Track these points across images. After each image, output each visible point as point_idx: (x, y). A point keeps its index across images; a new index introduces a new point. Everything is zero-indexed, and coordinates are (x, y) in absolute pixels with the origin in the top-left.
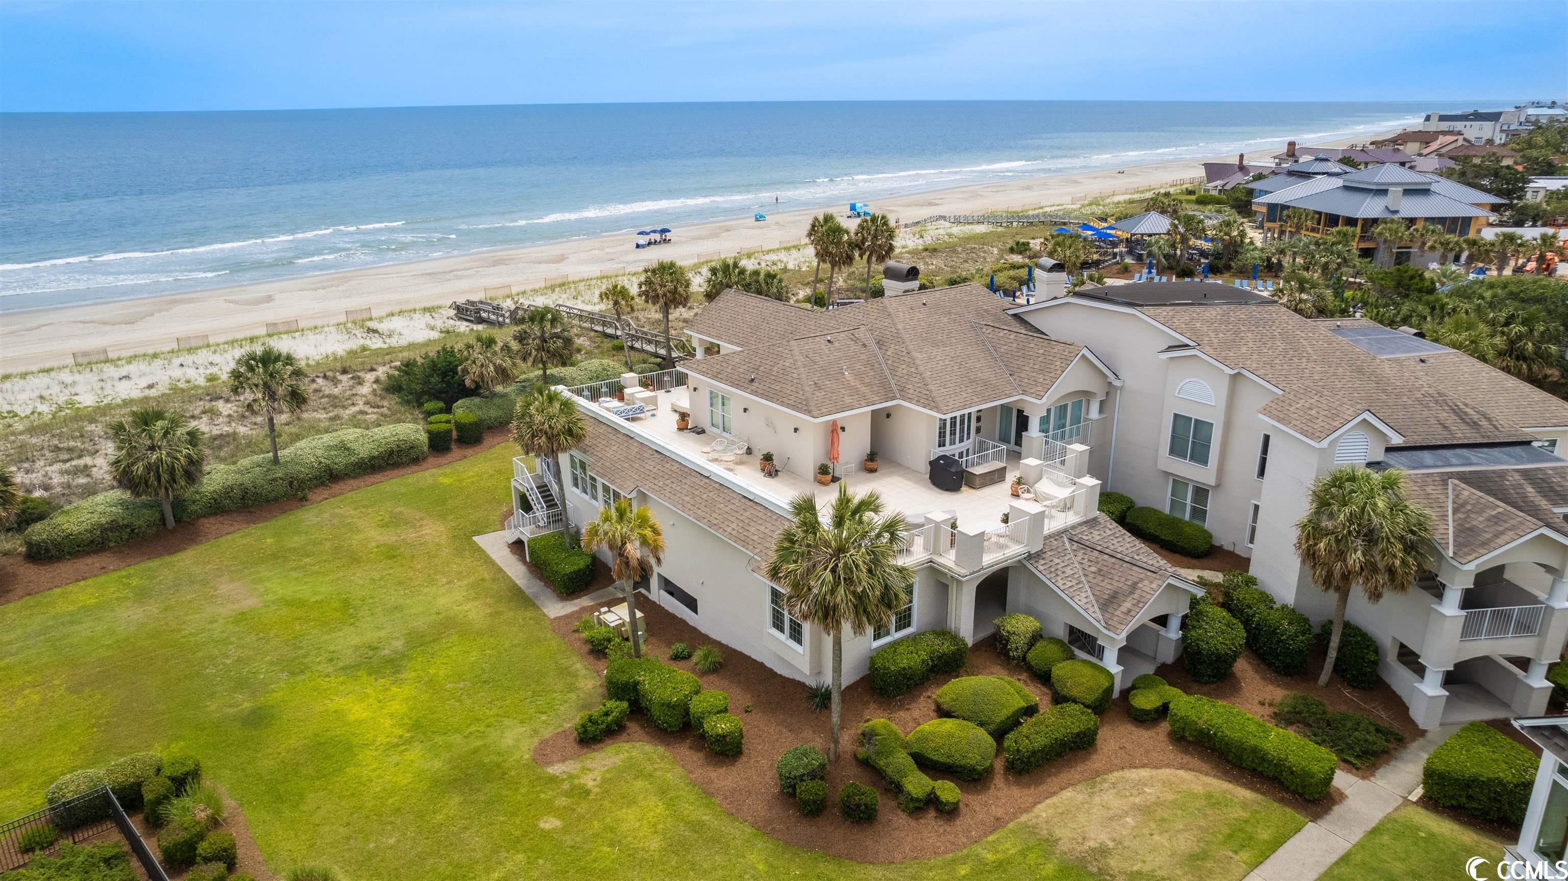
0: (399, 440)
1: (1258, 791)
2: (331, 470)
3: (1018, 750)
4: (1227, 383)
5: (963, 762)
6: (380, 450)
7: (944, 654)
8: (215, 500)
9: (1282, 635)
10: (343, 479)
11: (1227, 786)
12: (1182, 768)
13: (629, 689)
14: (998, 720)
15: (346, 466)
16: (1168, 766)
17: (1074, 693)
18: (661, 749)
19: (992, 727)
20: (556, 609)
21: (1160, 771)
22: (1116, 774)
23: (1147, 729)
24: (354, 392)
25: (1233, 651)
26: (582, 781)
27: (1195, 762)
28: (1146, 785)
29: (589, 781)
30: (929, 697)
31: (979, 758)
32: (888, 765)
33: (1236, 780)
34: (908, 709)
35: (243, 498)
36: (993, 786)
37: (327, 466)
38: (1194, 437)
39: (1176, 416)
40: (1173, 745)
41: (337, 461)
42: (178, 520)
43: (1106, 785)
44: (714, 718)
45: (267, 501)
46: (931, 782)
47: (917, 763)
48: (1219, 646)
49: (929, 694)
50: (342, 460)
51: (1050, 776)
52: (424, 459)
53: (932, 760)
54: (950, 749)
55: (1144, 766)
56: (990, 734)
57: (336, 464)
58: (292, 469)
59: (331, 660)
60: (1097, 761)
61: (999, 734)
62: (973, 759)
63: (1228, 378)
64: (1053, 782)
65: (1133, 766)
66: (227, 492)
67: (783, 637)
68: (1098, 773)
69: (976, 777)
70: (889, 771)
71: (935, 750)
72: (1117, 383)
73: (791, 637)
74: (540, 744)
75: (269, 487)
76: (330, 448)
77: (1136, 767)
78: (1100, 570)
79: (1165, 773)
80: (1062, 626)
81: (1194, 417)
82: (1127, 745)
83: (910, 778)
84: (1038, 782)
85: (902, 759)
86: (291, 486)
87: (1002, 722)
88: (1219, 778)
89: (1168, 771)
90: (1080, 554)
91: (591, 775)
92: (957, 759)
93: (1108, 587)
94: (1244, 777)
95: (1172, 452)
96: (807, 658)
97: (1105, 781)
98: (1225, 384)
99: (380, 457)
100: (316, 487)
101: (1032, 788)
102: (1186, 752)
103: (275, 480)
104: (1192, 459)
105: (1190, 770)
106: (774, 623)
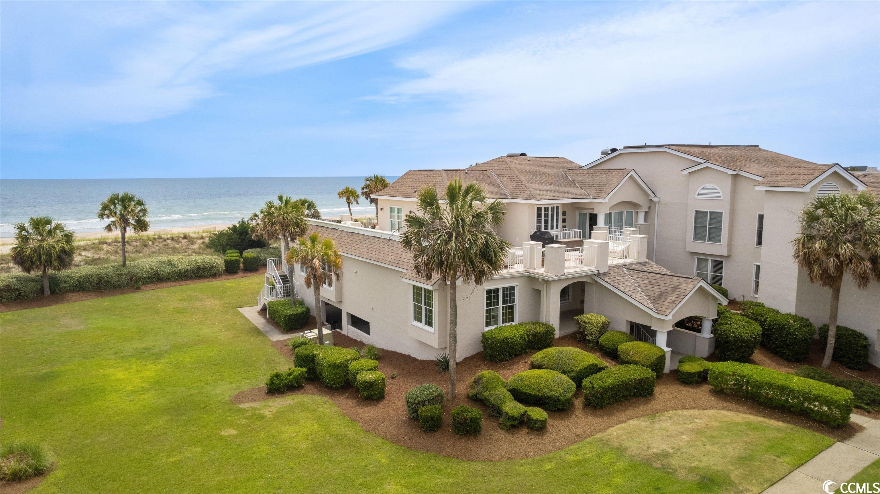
0: (204, 262)
1: (789, 422)
2: (159, 275)
3: (593, 388)
4: (730, 181)
5: (550, 394)
6: (192, 266)
7: (537, 333)
8: (80, 282)
9: (790, 329)
10: (166, 281)
11: (761, 419)
12: (723, 409)
13: (309, 360)
14: (577, 369)
15: (169, 273)
16: (712, 408)
17: (635, 359)
18: (326, 398)
19: (572, 374)
20: (278, 337)
21: (706, 411)
22: (671, 412)
23: (693, 388)
24: (188, 247)
25: (754, 338)
26: (262, 412)
27: (733, 406)
28: (696, 418)
29: (267, 413)
30: (526, 362)
31: (562, 391)
32: (491, 395)
33: (770, 416)
34: (510, 369)
35: (98, 283)
36: (574, 416)
37: (157, 271)
38: (710, 224)
39: (697, 212)
40: (714, 397)
41: (163, 270)
42: (52, 292)
43: (664, 418)
44: (365, 373)
45: (114, 287)
46: (524, 407)
47: (514, 396)
48: (742, 334)
49: (526, 361)
50: (167, 270)
51: (619, 411)
52: (220, 275)
53: (525, 393)
54: (539, 385)
55: (692, 408)
56: (571, 379)
57: (162, 271)
58: (133, 270)
59: (116, 353)
60: (654, 405)
61: (578, 379)
62: (557, 392)
63: (730, 177)
64: (622, 415)
65: (683, 408)
66: (88, 278)
67: (421, 325)
68: (657, 412)
69: (560, 407)
70: (492, 399)
71: (528, 386)
72: (655, 199)
73: (426, 324)
74: (239, 393)
75: (116, 279)
76: (161, 262)
77: (687, 409)
78: (650, 282)
79: (711, 412)
80: (625, 323)
81: (709, 210)
82: (678, 396)
83: (508, 404)
84: (610, 414)
85: (503, 392)
86: (131, 280)
87: (580, 371)
88: (754, 415)
89: (712, 411)
90: (635, 276)
91: (270, 409)
92: (545, 392)
93: (656, 290)
94: (775, 414)
95: (695, 238)
96: (437, 335)
97: (663, 415)
98: (729, 182)
99: (191, 271)
100: (148, 284)
101: (605, 418)
102: (725, 400)
103: (121, 274)
104: (709, 240)
105: (730, 410)
106: (415, 316)
